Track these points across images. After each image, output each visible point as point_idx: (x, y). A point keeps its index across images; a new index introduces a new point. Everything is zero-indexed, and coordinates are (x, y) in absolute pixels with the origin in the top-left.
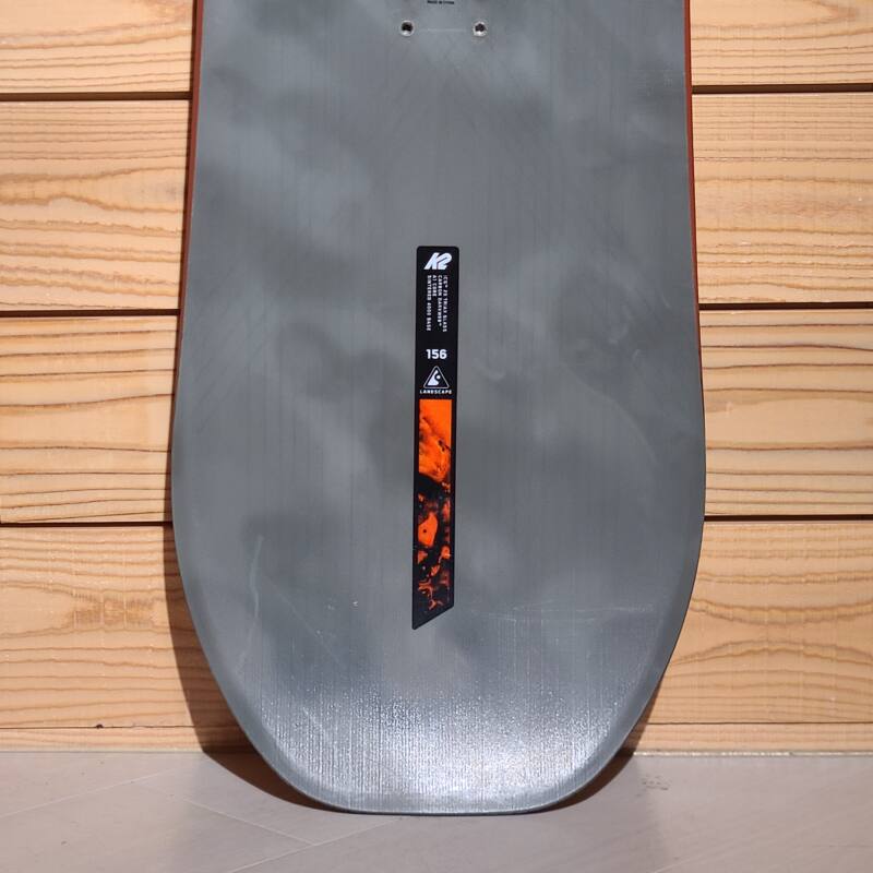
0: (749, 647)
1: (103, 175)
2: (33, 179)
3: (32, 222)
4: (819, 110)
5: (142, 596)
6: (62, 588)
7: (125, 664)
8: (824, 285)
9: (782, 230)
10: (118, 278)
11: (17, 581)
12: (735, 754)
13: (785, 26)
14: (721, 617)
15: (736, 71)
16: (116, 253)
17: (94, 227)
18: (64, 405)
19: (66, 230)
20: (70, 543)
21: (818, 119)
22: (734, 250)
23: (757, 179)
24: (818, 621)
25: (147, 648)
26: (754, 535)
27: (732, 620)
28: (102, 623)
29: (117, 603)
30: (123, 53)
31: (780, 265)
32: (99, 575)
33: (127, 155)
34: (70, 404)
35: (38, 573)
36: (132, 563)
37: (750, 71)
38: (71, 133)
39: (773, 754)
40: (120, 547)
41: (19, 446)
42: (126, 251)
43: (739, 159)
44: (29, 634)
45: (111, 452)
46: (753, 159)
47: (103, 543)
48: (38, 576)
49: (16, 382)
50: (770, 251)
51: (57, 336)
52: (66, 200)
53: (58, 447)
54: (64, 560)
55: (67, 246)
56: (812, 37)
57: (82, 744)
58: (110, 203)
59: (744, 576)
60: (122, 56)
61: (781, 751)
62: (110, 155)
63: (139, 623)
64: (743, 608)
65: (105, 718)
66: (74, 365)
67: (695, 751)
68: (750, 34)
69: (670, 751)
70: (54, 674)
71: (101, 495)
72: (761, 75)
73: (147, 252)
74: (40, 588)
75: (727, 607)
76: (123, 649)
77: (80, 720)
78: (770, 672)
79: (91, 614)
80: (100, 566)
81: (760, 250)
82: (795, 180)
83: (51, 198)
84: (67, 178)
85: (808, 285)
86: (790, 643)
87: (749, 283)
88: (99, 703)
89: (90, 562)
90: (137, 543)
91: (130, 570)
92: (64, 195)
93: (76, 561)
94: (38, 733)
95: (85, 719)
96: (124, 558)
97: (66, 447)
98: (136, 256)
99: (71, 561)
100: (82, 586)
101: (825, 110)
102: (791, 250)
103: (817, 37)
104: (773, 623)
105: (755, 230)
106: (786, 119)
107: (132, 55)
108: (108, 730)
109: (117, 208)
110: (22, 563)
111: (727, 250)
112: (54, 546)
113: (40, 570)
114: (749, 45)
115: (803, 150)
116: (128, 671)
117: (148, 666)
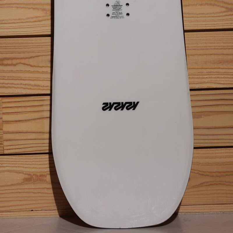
0: (211, 183)
1: (31, 57)
2: (12, 59)
3: (12, 71)
4: (224, 36)
5: (44, 174)
6: (21, 172)
7: (39, 193)
8: (227, 83)
9: (215, 68)
10: (36, 85)
11: (9, 170)
12: (208, 213)
13: (214, 13)
14: (202, 175)
15: (201, 26)
16: (35, 79)
17: (29, 72)
18: (21, 121)
19: (21, 73)
20: (23, 159)
21: (224, 38)
22: (202, 74)
23: (208, 55)
24: (229, 175)
25: (45, 188)
26: (211, 152)
27: (205, 176)
28: (32, 181)
29: (37, 176)
30: (36, 24)
31: (215, 78)
32: (31, 168)
33: (38, 52)
34: (23, 121)
35: (14, 168)
36: (40, 164)
37: (205, 26)
38: (22, 46)
39: (218, 213)
40: (37, 160)
41: (9, 132)
42: (38, 78)
43: (203, 49)
44: (12, 185)
45: (34, 133)
46: (207, 49)
47: (32, 159)
48: (15, 169)
49: (8, 115)
50: (212, 74)
51: (19, 102)
52: (21, 64)
53: (20, 133)
54: (22, 164)
55: (21, 77)
56: (221, 16)
57: (28, 216)
58: (33, 65)
59: (209, 163)
60: (36, 25)
61: (221, 212)
62: (33, 52)
63: (43, 181)
64: (209, 172)
65: (34, 208)
66: (24, 110)
67: (197, 212)
68: (204, 15)
69: (190, 213)
70: (19, 196)
71: (32, 145)
72: (208, 26)
73: (43, 78)
74: (15, 172)
75: (204, 172)
76: (38, 188)
77: (27, 209)
78: (217, 190)
79: (29, 179)
80: (32, 165)
81: (209, 74)
82: (218, 54)
83: (17, 64)
84: (21, 58)
85: (222, 83)
86: (222, 181)
87: (207, 83)
88: (32, 204)
89: (29, 164)
90: (42, 159)
91: (40, 166)
92: (20, 63)
93: (25, 164)
94: (15, 213)
95: (28, 209)
96: (38, 163)
97: (22, 133)
98: (40, 79)
99: (23, 164)
100: (27, 171)
101: (226, 36)
102: (218, 74)
103: (222, 16)
104: (217, 176)
105: (208, 68)
106: (215, 38)
107: (38, 25)
108: (35, 211)
109: (35, 66)
110: (10, 165)
111: (201, 74)
112: (19, 160)
113: (15, 167)
114: (204, 19)
115: (219, 46)
116: (40, 195)
117: (45, 193)
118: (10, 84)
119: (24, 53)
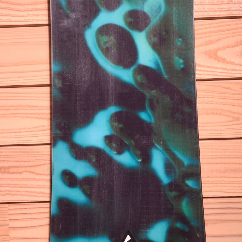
118: (16, 191)
119: (30, 161)
